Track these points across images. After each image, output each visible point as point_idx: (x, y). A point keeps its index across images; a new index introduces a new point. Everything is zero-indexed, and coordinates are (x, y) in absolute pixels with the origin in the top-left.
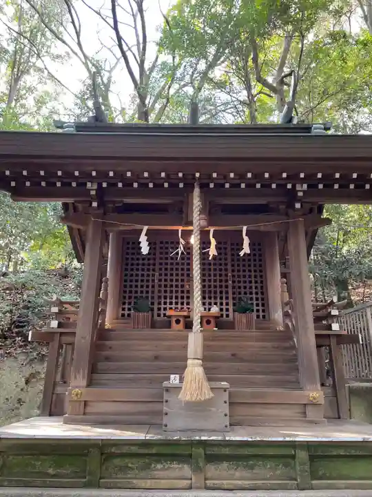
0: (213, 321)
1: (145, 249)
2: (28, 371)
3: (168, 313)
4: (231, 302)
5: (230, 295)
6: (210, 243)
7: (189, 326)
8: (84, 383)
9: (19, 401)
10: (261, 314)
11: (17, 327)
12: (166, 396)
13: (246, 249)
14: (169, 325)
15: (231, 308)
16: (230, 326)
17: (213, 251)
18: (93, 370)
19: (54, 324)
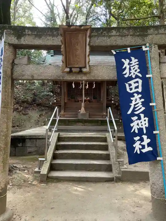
0: (88, 101)
1: (74, 87)
2: (40, 113)
3: (79, 99)
4: (92, 96)
5: (92, 95)
6: (87, 85)
7: (82, 102)
8: (63, 112)
9: (38, 121)
10: (99, 99)
11: (34, 101)
12: (78, 113)
13: (94, 87)
14: (79, 102)
15: (92, 98)
16: (92, 102)
17: (87, 87)
18: (65, 109)
19: (55, 101)
